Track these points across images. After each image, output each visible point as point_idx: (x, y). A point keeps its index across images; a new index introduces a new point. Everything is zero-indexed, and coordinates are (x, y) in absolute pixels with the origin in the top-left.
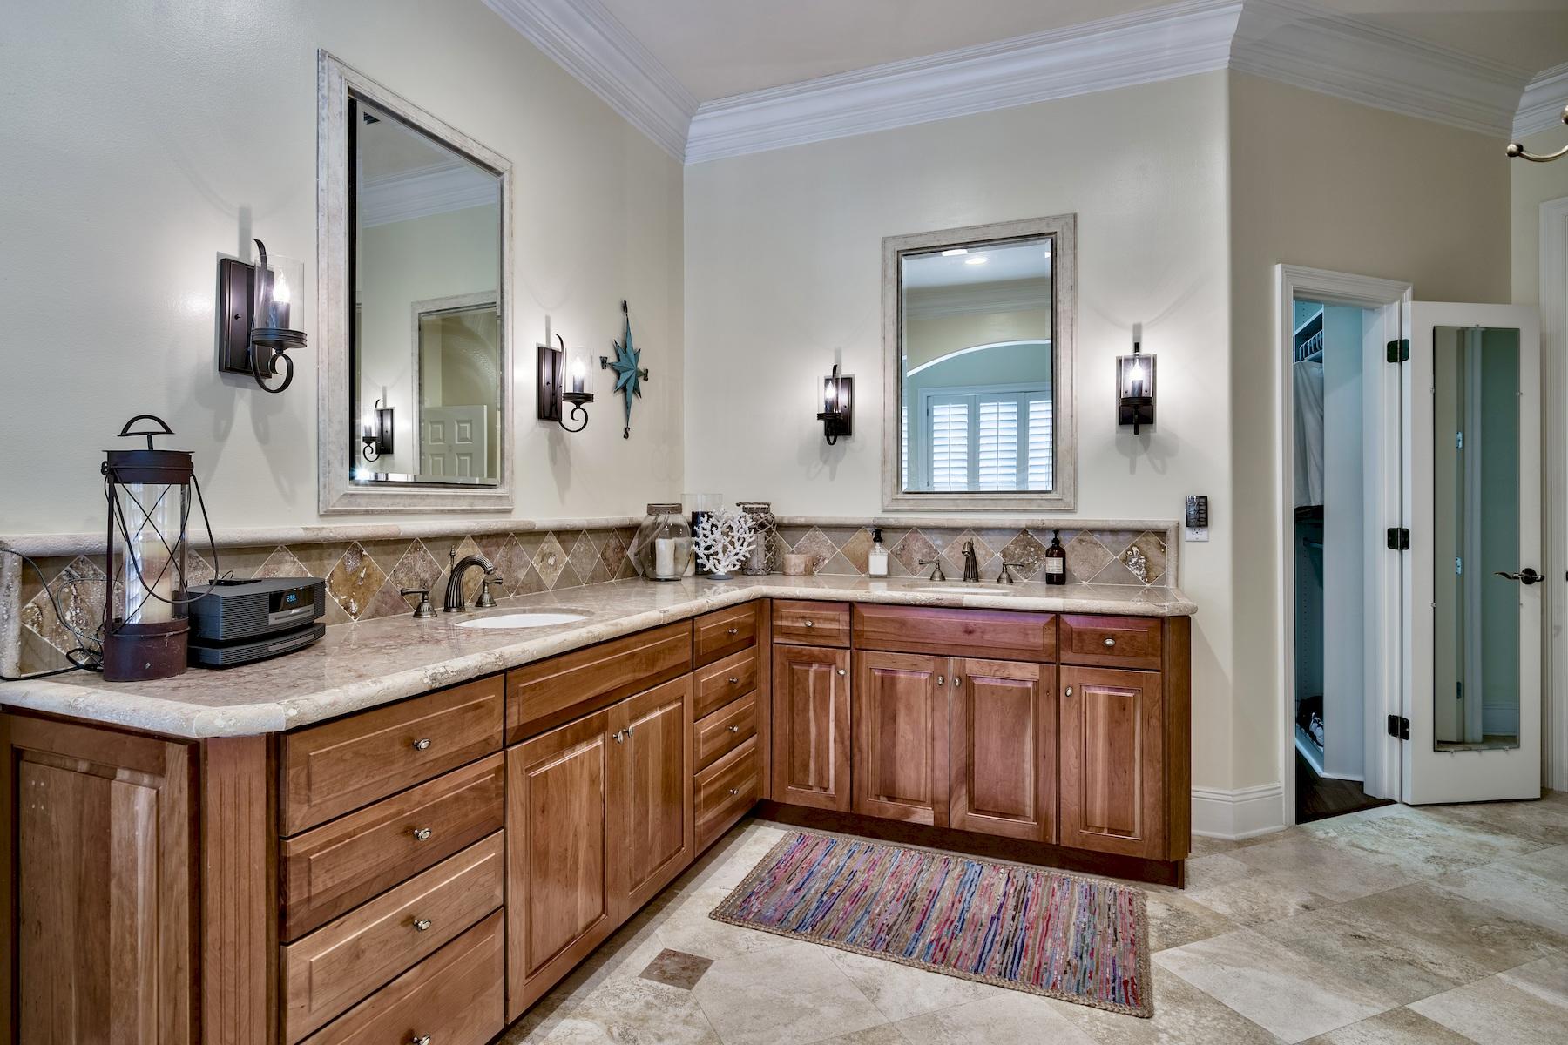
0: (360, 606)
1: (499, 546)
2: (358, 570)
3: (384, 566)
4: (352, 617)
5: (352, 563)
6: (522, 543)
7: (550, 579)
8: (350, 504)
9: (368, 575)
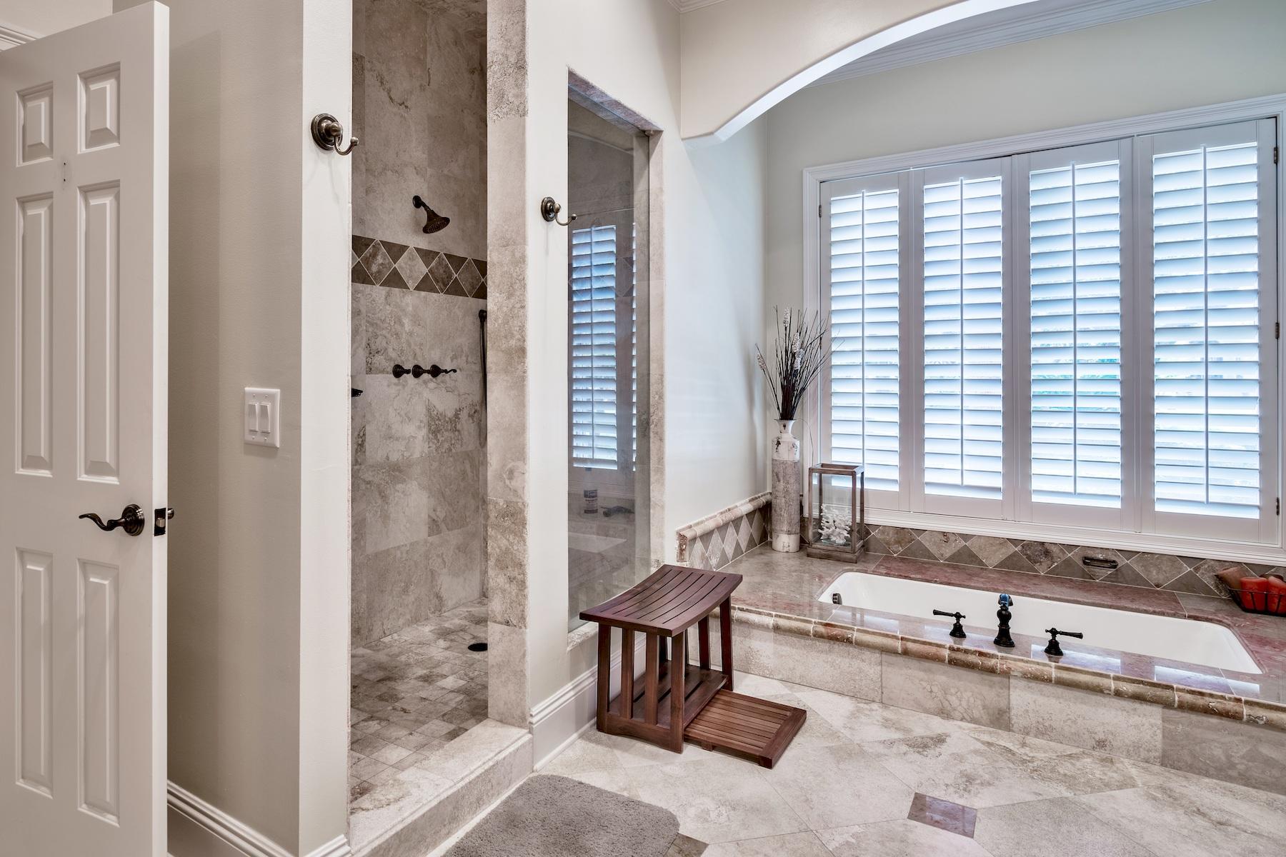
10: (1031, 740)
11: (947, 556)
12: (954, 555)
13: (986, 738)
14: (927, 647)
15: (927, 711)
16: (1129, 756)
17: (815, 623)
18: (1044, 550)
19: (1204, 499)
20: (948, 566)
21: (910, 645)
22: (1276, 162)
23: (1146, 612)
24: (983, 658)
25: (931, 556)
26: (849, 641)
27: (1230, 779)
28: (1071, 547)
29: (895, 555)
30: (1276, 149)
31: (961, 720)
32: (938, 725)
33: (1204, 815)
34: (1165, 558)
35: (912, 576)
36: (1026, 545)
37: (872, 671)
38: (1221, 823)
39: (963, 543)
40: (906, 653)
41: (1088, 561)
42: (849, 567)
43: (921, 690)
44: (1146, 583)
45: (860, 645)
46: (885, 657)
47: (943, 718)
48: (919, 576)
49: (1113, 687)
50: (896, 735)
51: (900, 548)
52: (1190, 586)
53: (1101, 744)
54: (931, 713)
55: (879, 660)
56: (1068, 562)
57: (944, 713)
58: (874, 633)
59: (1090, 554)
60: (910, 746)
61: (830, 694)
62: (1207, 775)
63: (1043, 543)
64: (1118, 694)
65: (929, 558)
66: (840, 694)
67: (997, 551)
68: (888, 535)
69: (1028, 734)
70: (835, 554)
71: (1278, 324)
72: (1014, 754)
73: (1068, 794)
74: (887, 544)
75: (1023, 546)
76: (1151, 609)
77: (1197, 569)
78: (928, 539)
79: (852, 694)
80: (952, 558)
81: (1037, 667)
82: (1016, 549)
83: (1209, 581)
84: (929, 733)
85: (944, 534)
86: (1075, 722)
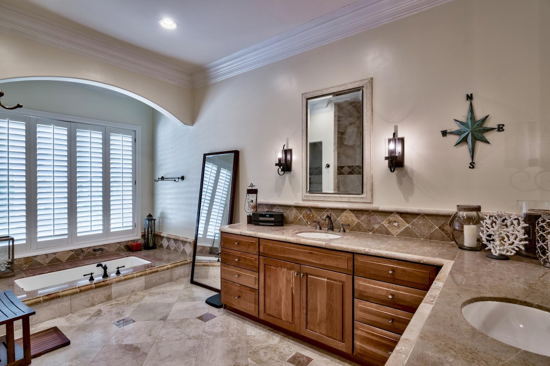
0: (310, 223)
1: (363, 214)
2: (310, 214)
3: (317, 214)
4: (309, 225)
5: (308, 212)
6: (376, 215)
7: (395, 232)
8: (307, 198)
9: (313, 216)
10: (118, 299)
11: (47, 262)
12: (50, 261)
13: (109, 304)
14: (87, 286)
15: (87, 307)
16: (139, 291)
17: (42, 296)
18: (82, 250)
19: (122, 226)
20: (48, 266)
21: (82, 288)
22: (135, 142)
23: (117, 259)
24: (104, 282)
25: (41, 264)
26: (59, 297)
27: (156, 286)
28: (89, 248)
29: (24, 269)
30: (135, 139)
31: (98, 304)
32: (97, 308)
33: (160, 293)
34: (113, 244)
35: (44, 272)
36: (76, 251)
37: (67, 304)
38: (163, 293)
39: (54, 256)
40: (81, 291)
41: (94, 250)
42: (15, 278)
43: (85, 301)
44: (109, 252)
45: (63, 296)
46: (72, 296)
47: (93, 306)
48: (47, 272)
49: (136, 275)
50: (88, 317)
51: (27, 265)
52: (119, 249)
53: (133, 291)
54: (89, 307)
55: (70, 298)
56: (89, 253)
57: (93, 305)
58: (68, 290)
59: (95, 248)
60: (96, 316)
61: (50, 321)
62: (153, 287)
63: (81, 249)
64: (137, 277)
65: (40, 265)
66: (54, 318)
67: (66, 255)
68: (21, 261)
69: (116, 298)
70: (3, 275)
71: (135, 181)
72: (119, 304)
73: (139, 304)
74: (20, 265)
75: (75, 251)
76: (118, 258)
77: (120, 245)
78: (40, 258)
79: (59, 316)
80: (49, 263)
81: (119, 278)
82: (73, 253)
83: (123, 247)
84: (95, 312)
85: (46, 255)
86: (127, 289)
